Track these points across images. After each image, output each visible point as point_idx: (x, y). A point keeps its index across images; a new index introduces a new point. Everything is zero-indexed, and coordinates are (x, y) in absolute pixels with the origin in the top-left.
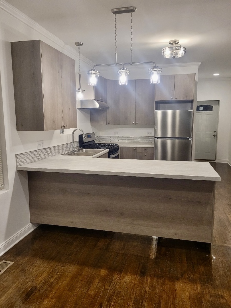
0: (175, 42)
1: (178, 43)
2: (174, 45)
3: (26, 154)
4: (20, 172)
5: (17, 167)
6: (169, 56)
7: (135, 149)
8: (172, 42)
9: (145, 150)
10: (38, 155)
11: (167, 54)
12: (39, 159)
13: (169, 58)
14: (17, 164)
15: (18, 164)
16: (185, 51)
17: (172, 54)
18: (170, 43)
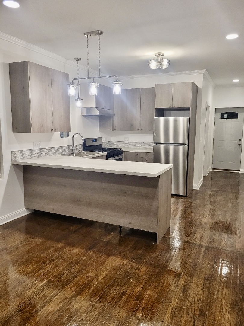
0: (159, 55)
1: (163, 55)
2: (159, 58)
3: (22, 151)
4: (15, 166)
5: (12, 162)
6: (155, 67)
7: (137, 154)
8: (157, 55)
9: (146, 155)
10: (34, 153)
11: (153, 65)
12: (35, 156)
13: (155, 69)
14: (12, 160)
15: (14, 159)
16: (169, 64)
17: (157, 66)
18: (155, 56)
